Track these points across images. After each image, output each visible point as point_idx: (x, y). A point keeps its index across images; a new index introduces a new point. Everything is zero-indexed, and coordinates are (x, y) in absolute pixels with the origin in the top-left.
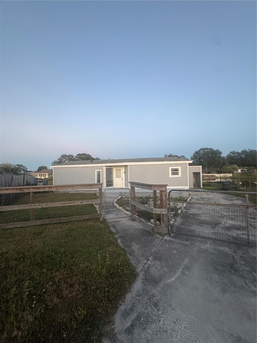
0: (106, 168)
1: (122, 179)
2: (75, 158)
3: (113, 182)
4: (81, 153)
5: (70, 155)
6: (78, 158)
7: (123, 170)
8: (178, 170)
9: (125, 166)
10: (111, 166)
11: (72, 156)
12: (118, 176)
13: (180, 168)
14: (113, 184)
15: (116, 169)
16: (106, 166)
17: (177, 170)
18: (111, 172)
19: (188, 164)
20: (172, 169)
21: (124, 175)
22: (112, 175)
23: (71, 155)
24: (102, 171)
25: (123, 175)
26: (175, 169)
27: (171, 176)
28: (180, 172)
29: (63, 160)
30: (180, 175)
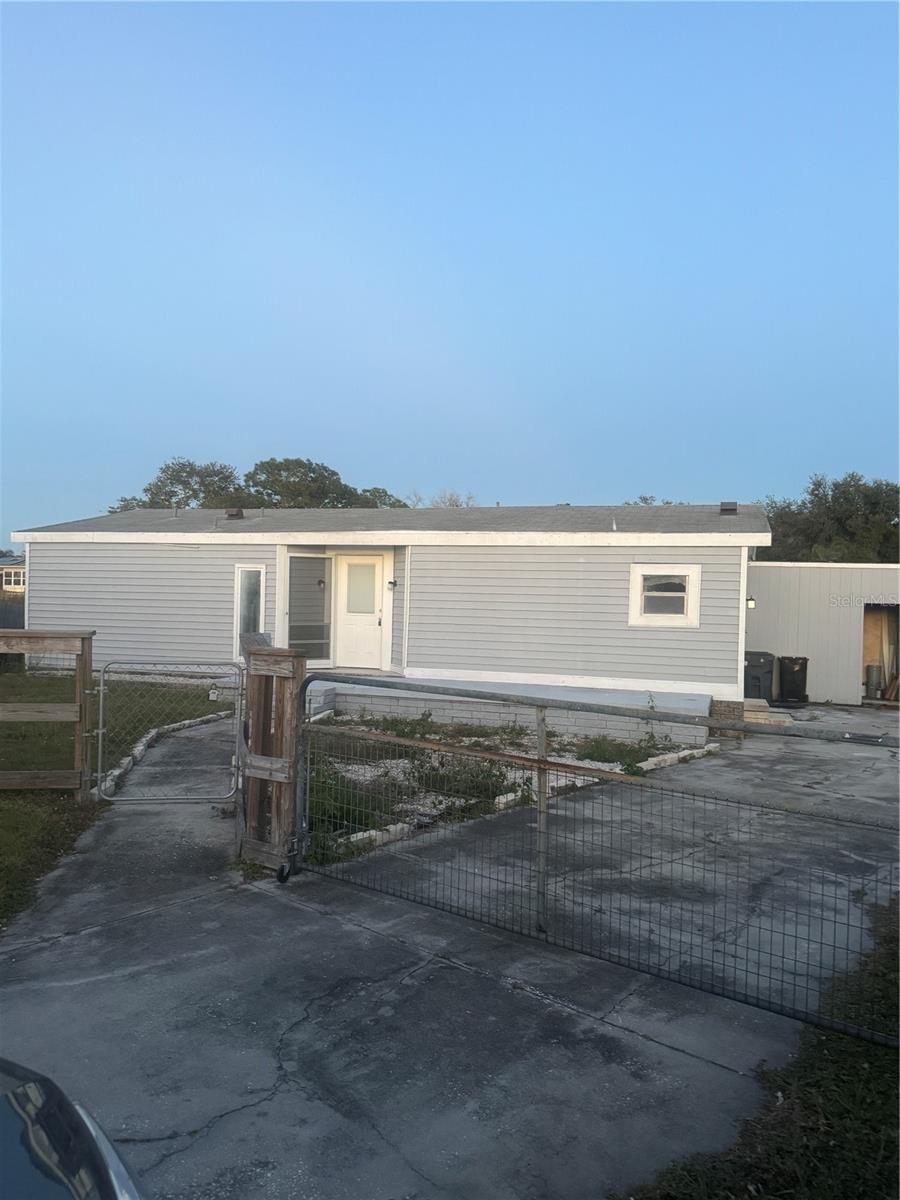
0: (291, 557)
1: (380, 624)
2: (243, 483)
3: (328, 638)
4: (279, 459)
5: (213, 465)
6: (263, 485)
7: (385, 569)
8: (681, 588)
9: (398, 550)
10: (322, 548)
11: (225, 476)
12: (361, 605)
13: (693, 575)
14: (328, 645)
15: (349, 565)
16: (290, 546)
17: (677, 585)
18: (321, 582)
19: (745, 553)
20: (646, 578)
21: (388, 596)
22: (326, 594)
23: (217, 468)
24: (271, 573)
25: (384, 599)
26: (664, 581)
27: (637, 616)
28: (692, 596)
29: (174, 494)
30: (692, 616)
